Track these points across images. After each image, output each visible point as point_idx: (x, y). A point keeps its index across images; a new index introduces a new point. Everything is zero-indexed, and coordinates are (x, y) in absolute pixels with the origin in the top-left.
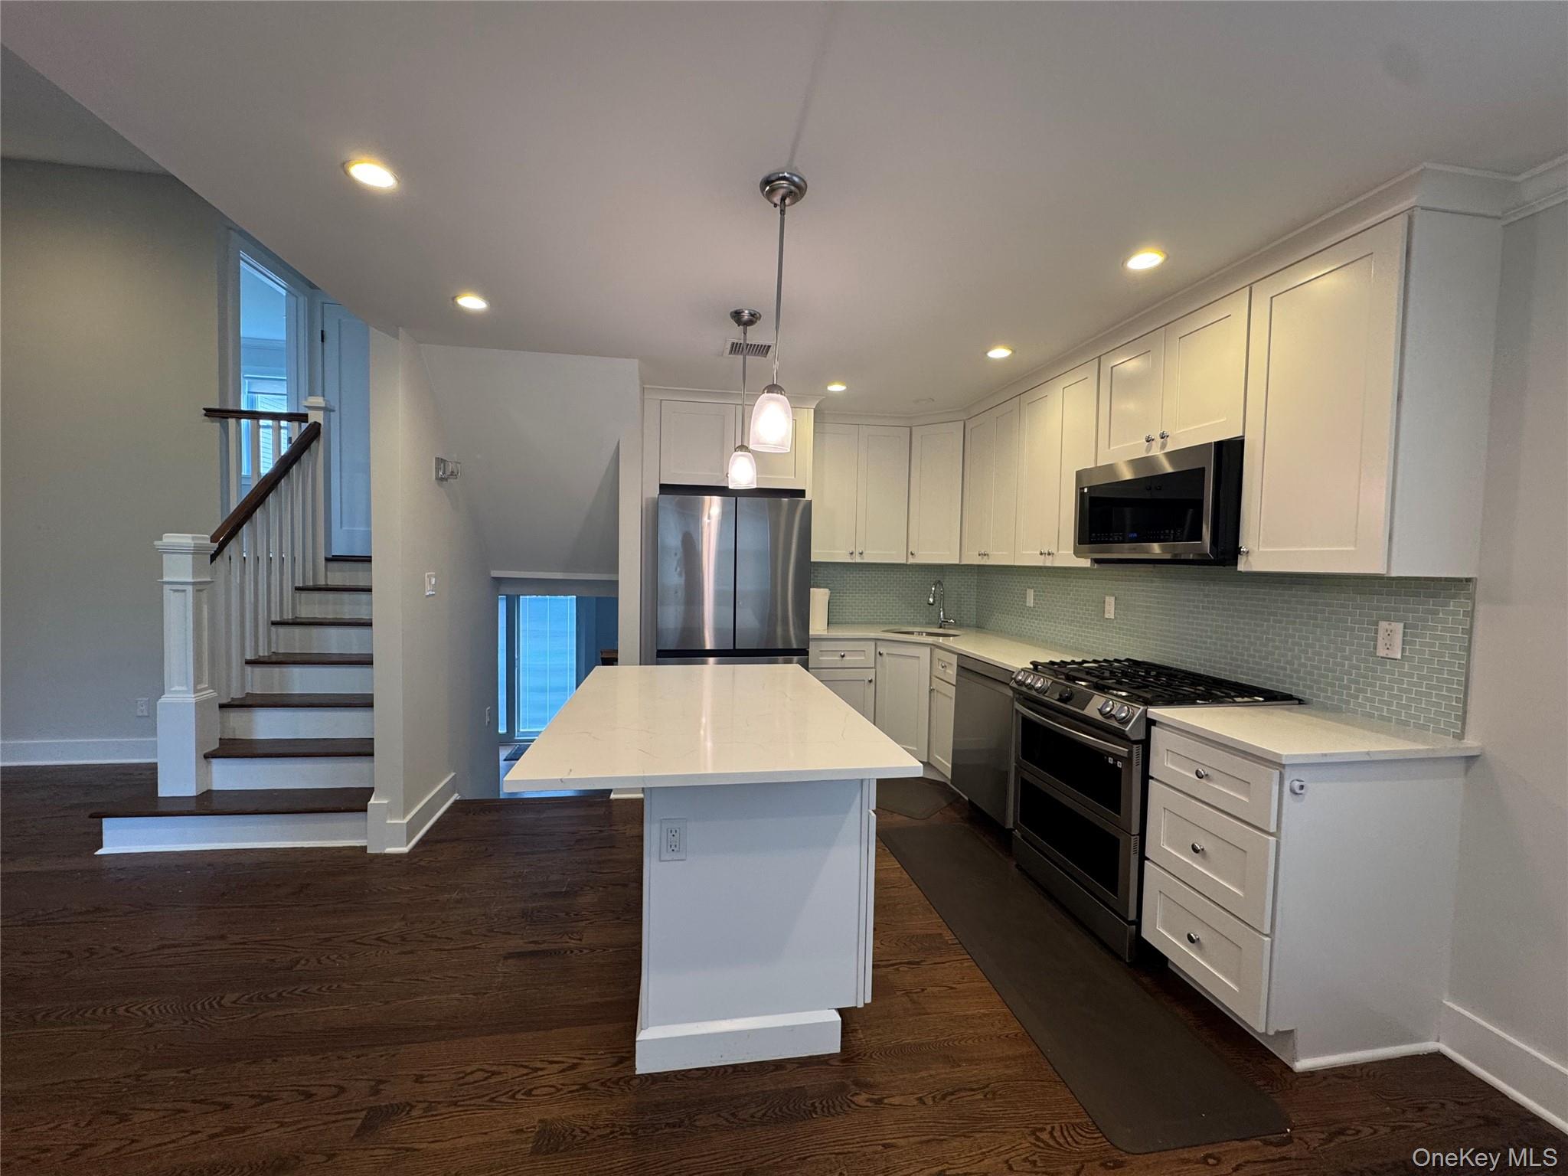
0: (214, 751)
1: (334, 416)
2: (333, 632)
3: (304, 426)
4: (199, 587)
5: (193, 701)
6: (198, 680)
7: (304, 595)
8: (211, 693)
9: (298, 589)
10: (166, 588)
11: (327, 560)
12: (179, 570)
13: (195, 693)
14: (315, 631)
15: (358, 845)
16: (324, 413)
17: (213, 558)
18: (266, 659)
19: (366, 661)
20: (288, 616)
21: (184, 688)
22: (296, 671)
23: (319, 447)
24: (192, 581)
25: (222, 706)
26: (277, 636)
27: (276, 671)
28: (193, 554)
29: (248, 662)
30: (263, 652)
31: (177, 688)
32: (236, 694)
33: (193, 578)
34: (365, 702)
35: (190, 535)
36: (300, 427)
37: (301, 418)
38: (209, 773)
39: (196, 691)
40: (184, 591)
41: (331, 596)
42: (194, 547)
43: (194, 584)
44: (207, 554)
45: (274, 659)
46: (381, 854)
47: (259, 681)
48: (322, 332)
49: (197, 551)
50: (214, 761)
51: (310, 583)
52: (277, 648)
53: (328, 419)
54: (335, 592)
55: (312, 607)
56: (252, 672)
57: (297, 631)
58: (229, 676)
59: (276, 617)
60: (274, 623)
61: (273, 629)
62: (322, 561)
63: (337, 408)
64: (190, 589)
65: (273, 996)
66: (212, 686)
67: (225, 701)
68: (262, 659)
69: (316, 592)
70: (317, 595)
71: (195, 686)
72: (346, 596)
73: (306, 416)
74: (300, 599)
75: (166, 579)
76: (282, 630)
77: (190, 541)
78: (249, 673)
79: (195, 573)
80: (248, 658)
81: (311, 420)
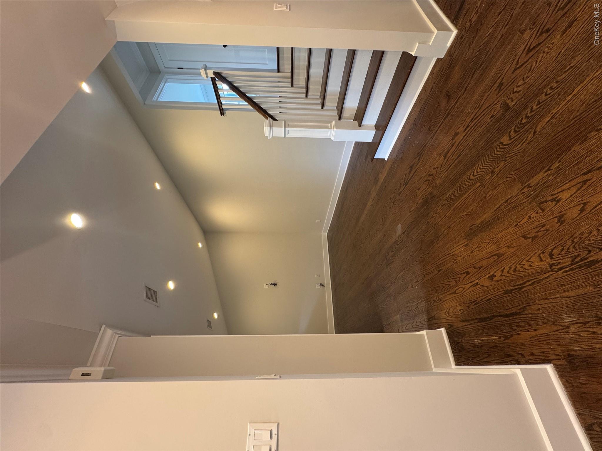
0: (358, 123)
1: (208, 65)
2: (312, 71)
3: (217, 79)
4: (286, 125)
5: (335, 130)
6: (327, 128)
7: (295, 83)
8: (333, 123)
9: (292, 85)
10: (287, 136)
11: (279, 71)
12: (279, 131)
13: (332, 129)
14: (311, 79)
15: (434, 63)
16: (208, 70)
17: (274, 119)
18: (322, 100)
19: (330, 52)
20: (304, 90)
21: (329, 132)
22: (330, 89)
23: (225, 73)
24: (284, 128)
25: (340, 119)
26: (312, 95)
27: (328, 97)
28: (272, 127)
29: (323, 108)
30: (319, 101)
31: (329, 135)
32: (335, 113)
33: (283, 127)
34: (352, 54)
35: (264, 128)
36: (217, 81)
37: (213, 80)
38: (367, 126)
39: (331, 128)
40: (288, 131)
41: (295, 71)
42: (269, 126)
43: (285, 127)
44: (272, 122)
45: (322, 97)
46: (448, 49)
47: (332, 103)
48: (178, 68)
49: (271, 125)
50: (363, 123)
51: (290, 80)
52: (318, 95)
53: (210, 68)
54: (293, 68)
55: (300, 80)
56: (327, 106)
57: (311, 87)
58: (327, 116)
59: (304, 96)
60: (307, 96)
61: (309, 97)
62: (279, 74)
63: (205, 63)
64: (287, 129)
65: (524, 121)
66: (330, 122)
67: (338, 118)
68: (322, 102)
69: (293, 78)
70: (295, 77)
71: (330, 129)
72: (296, 63)
73: (212, 78)
74: (297, 85)
75: (284, 136)
76: (310, 93)
77: (267, 128)
78: (327, 107)
79: (281, 127)
80: (321, 107)
81: (213, 76)
